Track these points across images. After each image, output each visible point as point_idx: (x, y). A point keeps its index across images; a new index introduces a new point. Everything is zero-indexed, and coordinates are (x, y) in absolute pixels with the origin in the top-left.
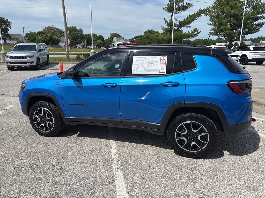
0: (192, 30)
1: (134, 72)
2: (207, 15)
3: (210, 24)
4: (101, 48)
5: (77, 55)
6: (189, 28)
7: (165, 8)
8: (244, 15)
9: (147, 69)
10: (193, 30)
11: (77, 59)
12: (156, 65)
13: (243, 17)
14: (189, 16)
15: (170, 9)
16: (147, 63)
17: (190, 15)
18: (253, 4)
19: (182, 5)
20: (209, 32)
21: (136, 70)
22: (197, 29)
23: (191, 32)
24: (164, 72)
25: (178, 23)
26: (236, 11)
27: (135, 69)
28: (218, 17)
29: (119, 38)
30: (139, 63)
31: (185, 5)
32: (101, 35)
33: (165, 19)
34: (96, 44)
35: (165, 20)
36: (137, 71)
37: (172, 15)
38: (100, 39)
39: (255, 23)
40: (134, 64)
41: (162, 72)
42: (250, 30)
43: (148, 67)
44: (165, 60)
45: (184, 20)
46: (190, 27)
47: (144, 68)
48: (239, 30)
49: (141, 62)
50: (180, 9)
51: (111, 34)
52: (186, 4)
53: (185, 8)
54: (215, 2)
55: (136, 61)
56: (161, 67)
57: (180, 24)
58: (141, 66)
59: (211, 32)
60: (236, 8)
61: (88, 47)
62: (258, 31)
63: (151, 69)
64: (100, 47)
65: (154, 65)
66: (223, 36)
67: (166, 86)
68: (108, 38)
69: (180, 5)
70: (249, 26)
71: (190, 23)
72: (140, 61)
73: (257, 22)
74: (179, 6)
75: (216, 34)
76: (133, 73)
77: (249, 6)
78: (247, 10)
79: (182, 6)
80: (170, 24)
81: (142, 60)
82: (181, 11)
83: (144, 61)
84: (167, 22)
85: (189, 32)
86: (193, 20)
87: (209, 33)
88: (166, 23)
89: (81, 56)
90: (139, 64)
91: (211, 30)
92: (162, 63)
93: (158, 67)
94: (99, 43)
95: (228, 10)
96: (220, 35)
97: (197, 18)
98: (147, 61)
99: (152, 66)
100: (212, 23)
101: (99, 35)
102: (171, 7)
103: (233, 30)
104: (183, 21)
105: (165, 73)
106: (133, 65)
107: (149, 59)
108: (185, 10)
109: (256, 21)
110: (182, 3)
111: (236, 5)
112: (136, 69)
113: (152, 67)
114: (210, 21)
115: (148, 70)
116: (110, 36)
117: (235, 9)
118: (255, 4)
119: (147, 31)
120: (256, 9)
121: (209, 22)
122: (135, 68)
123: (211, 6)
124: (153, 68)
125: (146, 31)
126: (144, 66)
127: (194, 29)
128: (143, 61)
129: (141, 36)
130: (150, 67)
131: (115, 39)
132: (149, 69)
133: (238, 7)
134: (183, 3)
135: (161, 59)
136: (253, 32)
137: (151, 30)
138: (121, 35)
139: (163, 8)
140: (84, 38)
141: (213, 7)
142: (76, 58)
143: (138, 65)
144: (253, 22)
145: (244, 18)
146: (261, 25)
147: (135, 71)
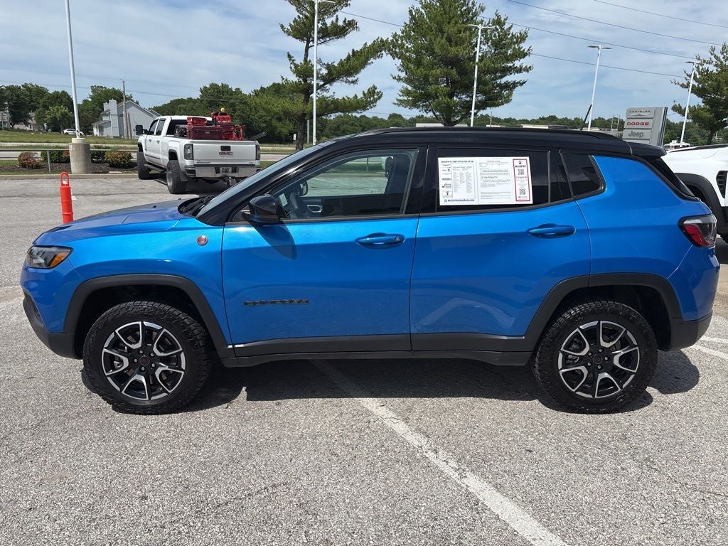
0: (363, 92)
1: (446, 201)
2: (394, 55)
3: (399, 79)
4: (65, 131)
5: (20, 153)
6: (352, 84)
7: (287, 27)
8: (477, 60)
9: (482, 193)
10: (366, 92)
11: (24, 166)
12: (504, 181)
13: (476, 67)
14: (351, 54)
15: (302, 31)
16: (479, 176)
17: (353, 50)
18: (495, 36)
19: (332, 22)
20: (397, 100)
21: (452, 196)
22: (376, 88)
23: (360, 96)
24: (528, 198)
25: (324, 71)
26: (461, 52)
27: (447, 192)
28: (418, 63)
29: (123, 103)
30: (458, 175)
31: (340, 23)
32: (63, 92)
33: (289, 56)
34: (48, 117)
35: (290, 60)
36: (454, 198)
37: (307, 48)
38: (61, 104)
39: (498, 81)
40: (443, 179)
41: (522, 199)
42: (491, 99)
43: (483, 185)
44: (525, 169)
45: (341, 63)
46: (353, 82)
47: (473, 190)
48: (464, 96)
49: (461, 174)
50: (327, 34)
51: (94, 89)
52: (345, 21)
53: (339, 31)
54: (408, 23)
55: (447, 169)
56: (518, 187)
57: (330, 73)
58: (465, 184)
59: (401, 98)
60: (459, 42)
61: (16, 127)
62: (508, 100)
63: (492, 193)
64: (61, 128)
65: (499, 182)
66: (429, 111)
67: (542, 235)
68: (85, 101)
69: (329, 21)
70: (487, 88)
71: (357, 71)
72: (459, 172)
73: (503, 80)
74: (325, 24)
75: (414, 104)
76: (442, 203)
77: (487, 39)
78: (482, 49)
79: (334, 25)
80: (304, 71)
81: (464, 168)
82: (328, 39)
83: (471, 171)
84: (296, 66)
85: (356, 95)
86: (364, 64)
87: (396, 102)
88: (291, 68)
89: (36, 156)
90: (459, 178)
91: (401, 94)
92: (520, 176)
93: (510, 187)
94: (58, 115)
95: (442, 46)
96: (423, 106)
97: (372, 60)
98: (479, 171)
99: (495, 183)
100: (403, 75)
101: (56, 93)
102: (305, 25)
103: (451, 96)
104: (336, 64)
105: (531, 202)
106: (441, 183)
107: (484, 165)
108: (338, 38)
109: (501, 77)
110: (334, 19)
111: (460, 35)
112: (450, 194)
113: (494, 185)
114: (400, 70)
115: (484, 195)
116: (91, 94)
117: (456, 45)
118: (499, 36)
119: (208, 86)
120: (502, 48)
121: (397, 73)
122: (448, 189)
123: (399, 33)
124: (498, 188)
125: (205, 88)
126: (472, 183)
127: (369, 90)
128: (468, 171)
129: (190, 99)
130: (489, 186)
131: (111, 106)
132: (486, 193)
133: (463, 41)
134: (337, 19)
135: (515, 166)
136: (497, 102)
137: (220, 85)
138: (127, 94)
139: (282, 27)
140: (5, 98)
141: (407, 36)
142: (20, 160)
143: (454, 180)
144: (496, 78)
145: (478, 67)
146: (511, 87)
147: (450, 199)
